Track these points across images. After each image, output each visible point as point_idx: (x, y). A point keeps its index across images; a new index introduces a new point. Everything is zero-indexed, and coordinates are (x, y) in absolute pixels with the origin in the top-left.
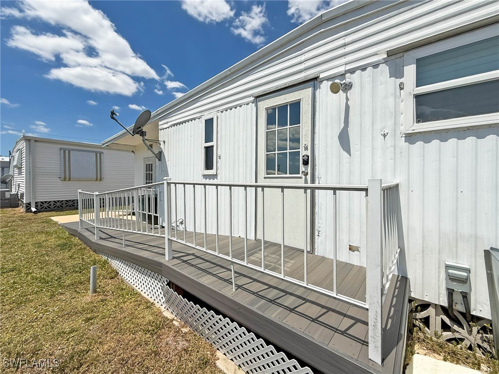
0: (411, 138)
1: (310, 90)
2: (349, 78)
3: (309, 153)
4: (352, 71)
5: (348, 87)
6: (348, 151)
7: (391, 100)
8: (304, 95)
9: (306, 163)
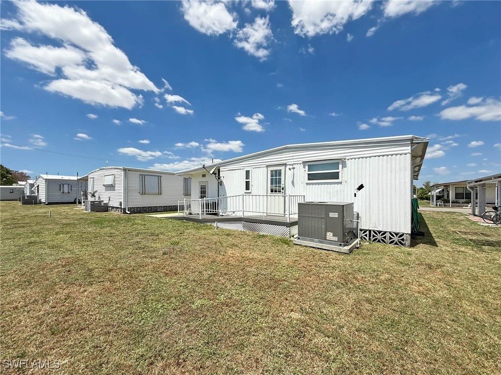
0: (307, 184)
1: (284, 167)
2: (294, 166)
3: (284, 186)
4: (295, 164)
5: (294, 168)
6: (294, 186)
7: (303, 174)
8: (282, 168)
9: (283, 189)
